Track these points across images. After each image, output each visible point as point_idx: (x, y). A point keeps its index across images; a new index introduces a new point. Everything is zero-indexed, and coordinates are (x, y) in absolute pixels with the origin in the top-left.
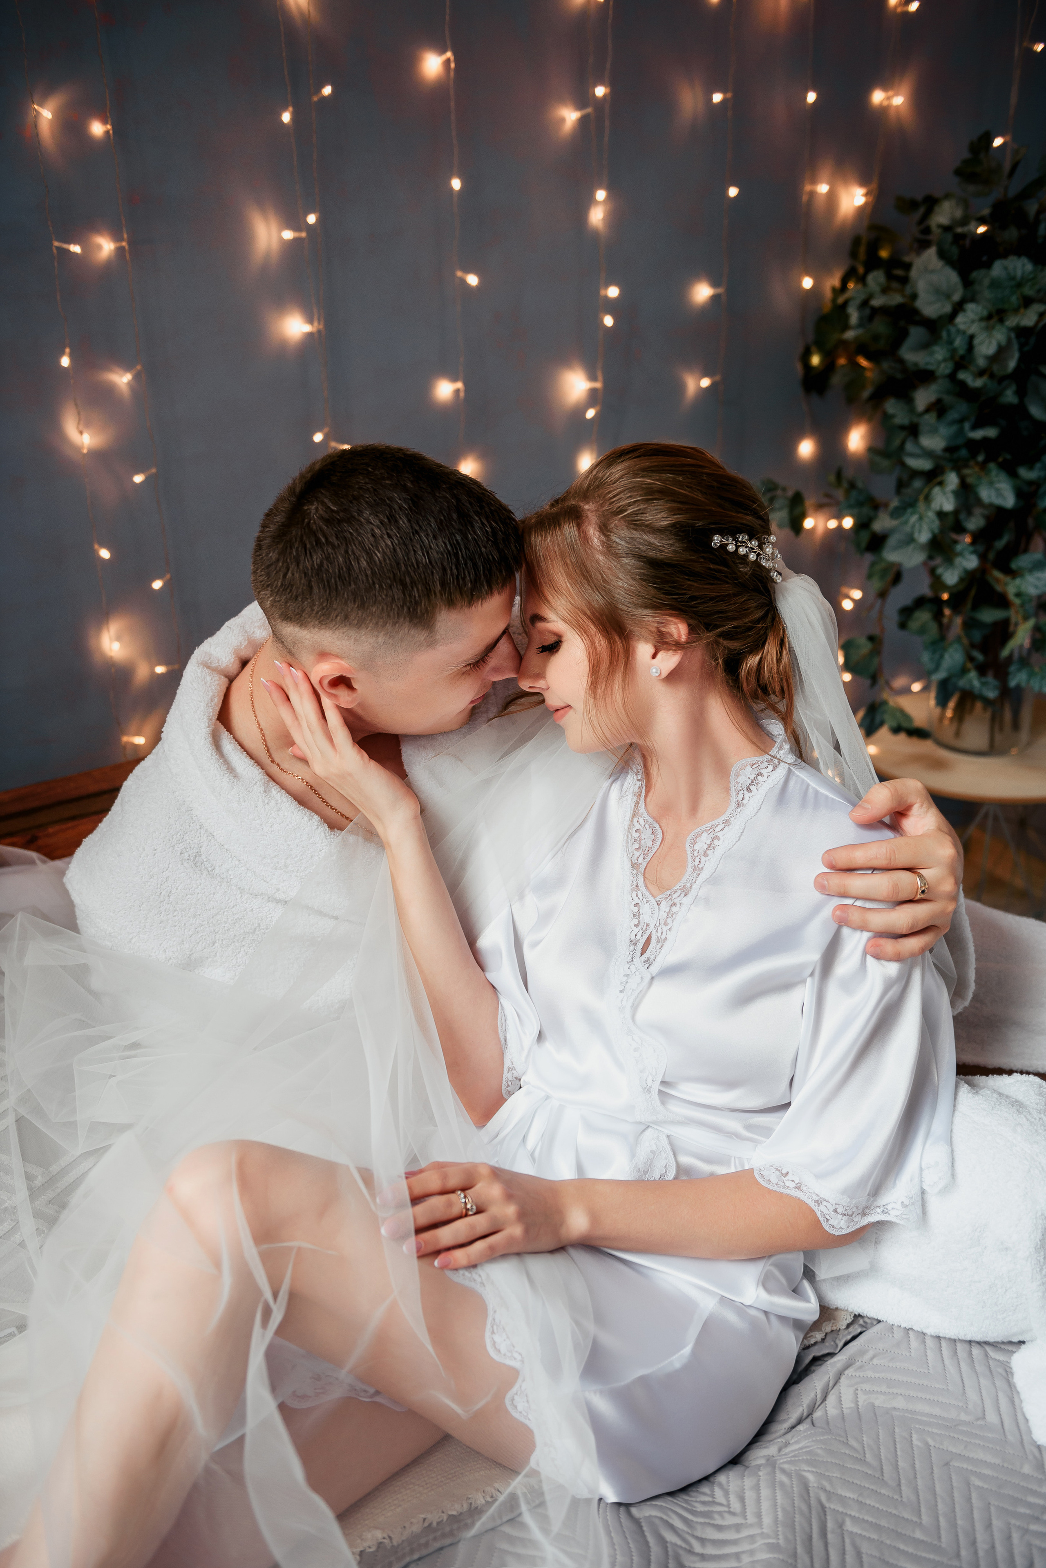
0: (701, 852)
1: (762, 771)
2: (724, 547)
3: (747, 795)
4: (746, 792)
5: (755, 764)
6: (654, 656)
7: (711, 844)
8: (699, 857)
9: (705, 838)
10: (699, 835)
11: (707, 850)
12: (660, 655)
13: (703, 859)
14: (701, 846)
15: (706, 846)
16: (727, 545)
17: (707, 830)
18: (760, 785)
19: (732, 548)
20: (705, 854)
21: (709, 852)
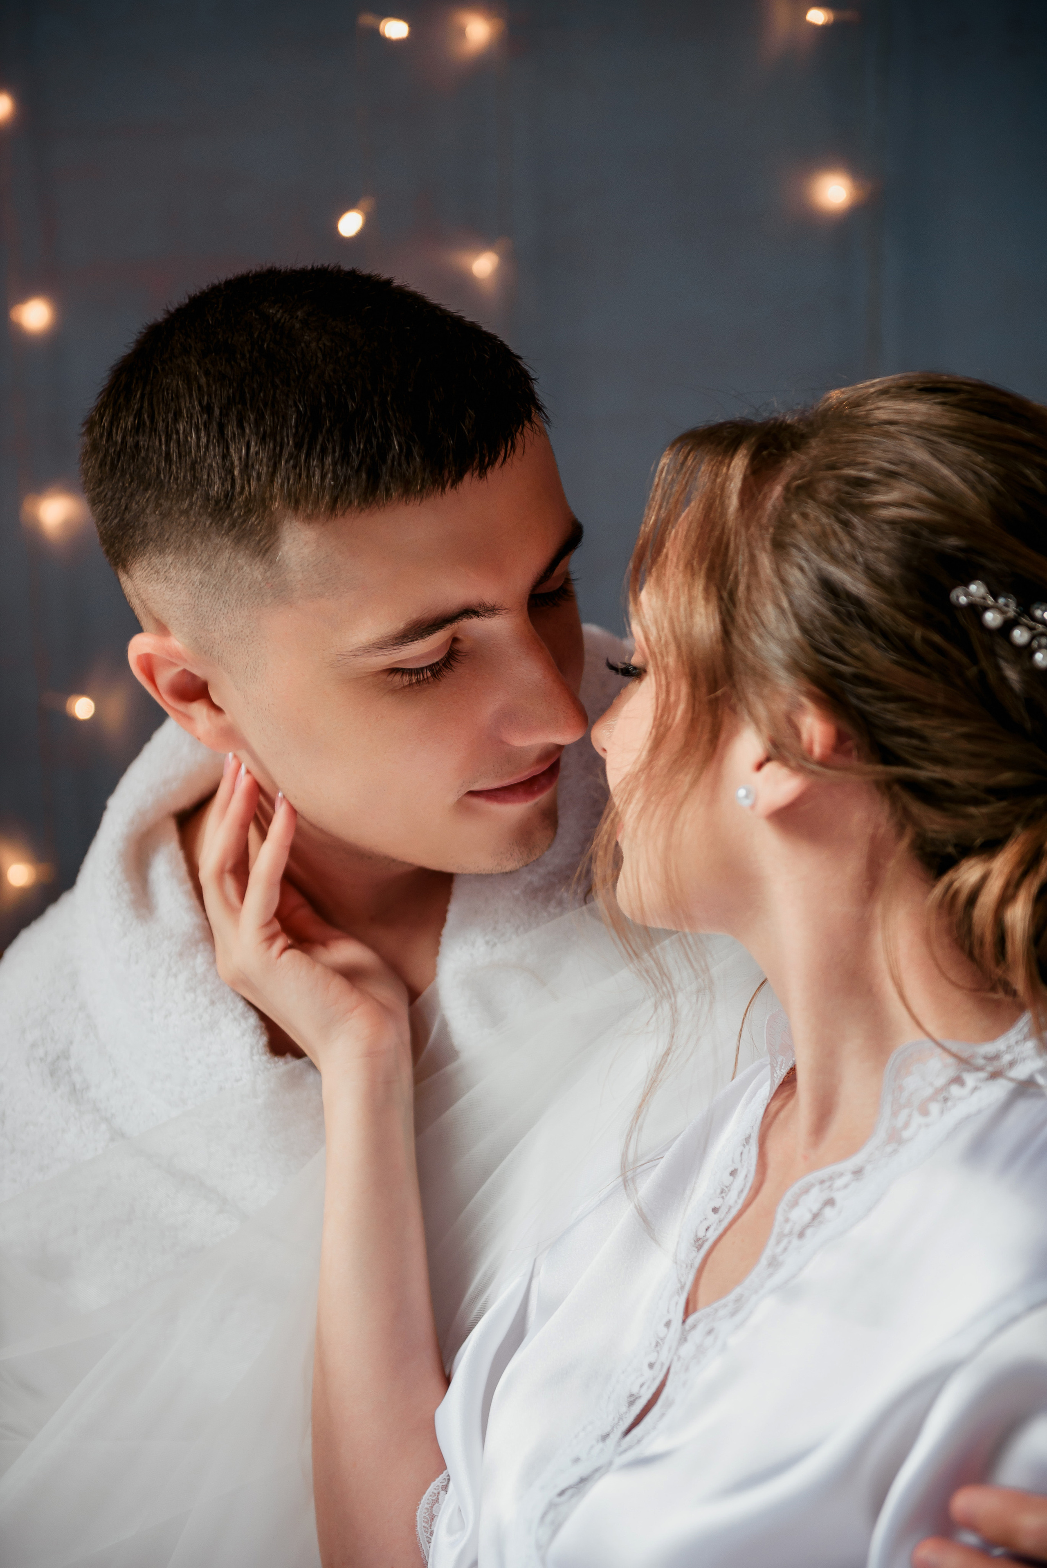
0: (797, 1228)
2: (976, 610)
6: (760, 766)
9: (812, 1201)
10: (806, 1191)
12: (769, 768)
14: (801, 1215)
16: (986, 608)
17: (822, 1182)
18: (949, 1103)
19: (994, 619)
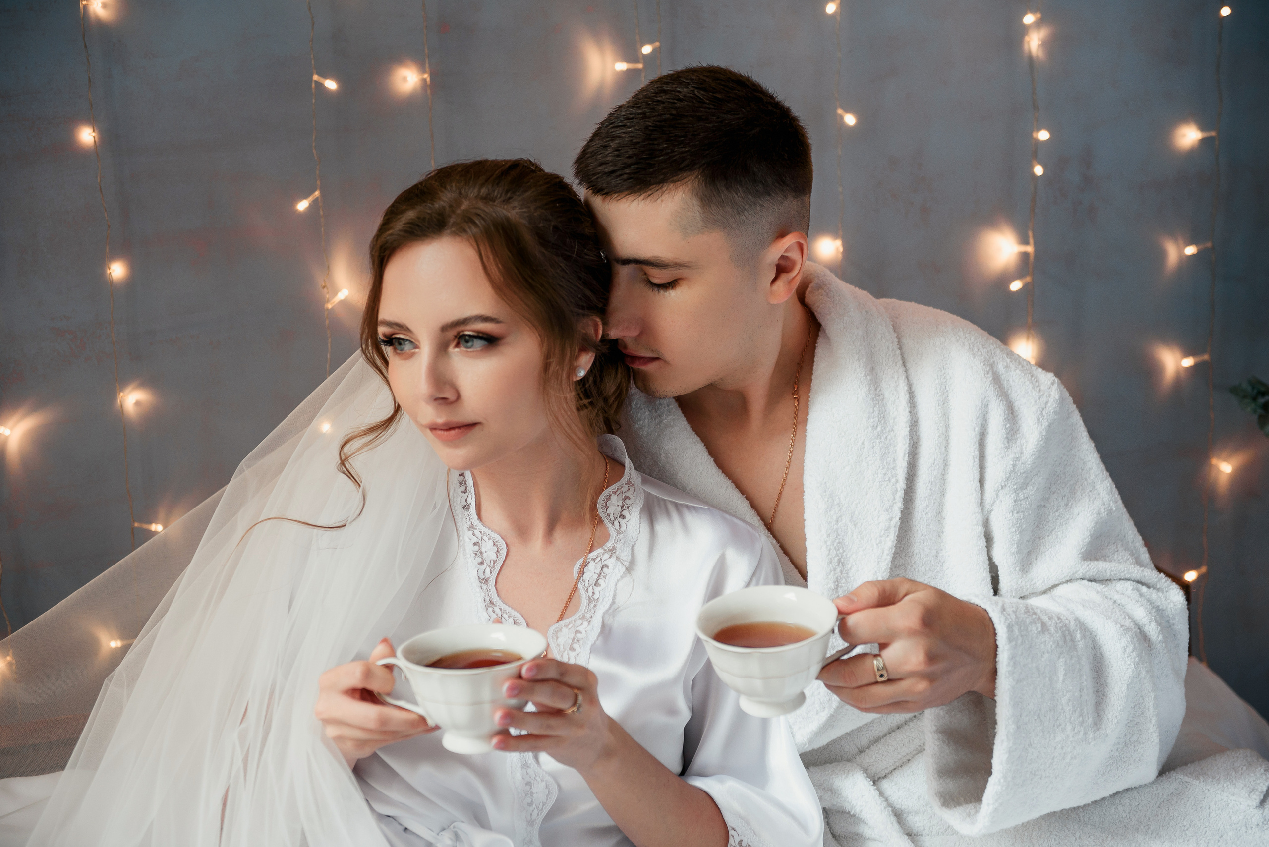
0: (592, 582)
1: (627, 494)
3: (622, 522)
4: (620, 520)
5: (618, 490)
7: (600, 573)
8: (591, 587)
9: (593, 568)
11: (597, 580)
13: (597, 590)
14: (590, 576)
15: (596, 576)
20: (597, 584)
21: (601, 582)
